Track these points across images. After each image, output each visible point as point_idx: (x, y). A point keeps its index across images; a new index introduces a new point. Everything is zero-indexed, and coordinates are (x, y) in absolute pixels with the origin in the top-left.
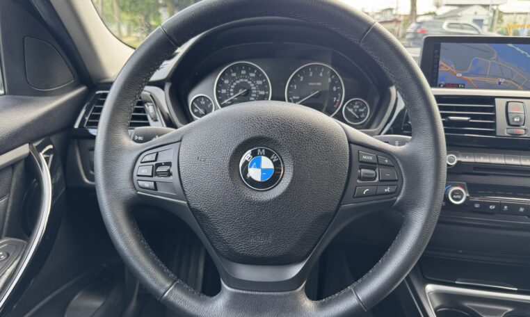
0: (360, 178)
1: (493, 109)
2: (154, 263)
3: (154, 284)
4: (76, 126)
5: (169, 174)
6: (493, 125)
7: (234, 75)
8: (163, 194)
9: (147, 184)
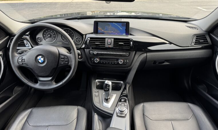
0: (61, 61)
1: (105, 41)
2: (25, 78)
3: (25, 82)
4: (8, 47)
5: (25, 61)
6: (105, 45)
7: (47, 31)
8: (24, 65)
9: (21, 63)
